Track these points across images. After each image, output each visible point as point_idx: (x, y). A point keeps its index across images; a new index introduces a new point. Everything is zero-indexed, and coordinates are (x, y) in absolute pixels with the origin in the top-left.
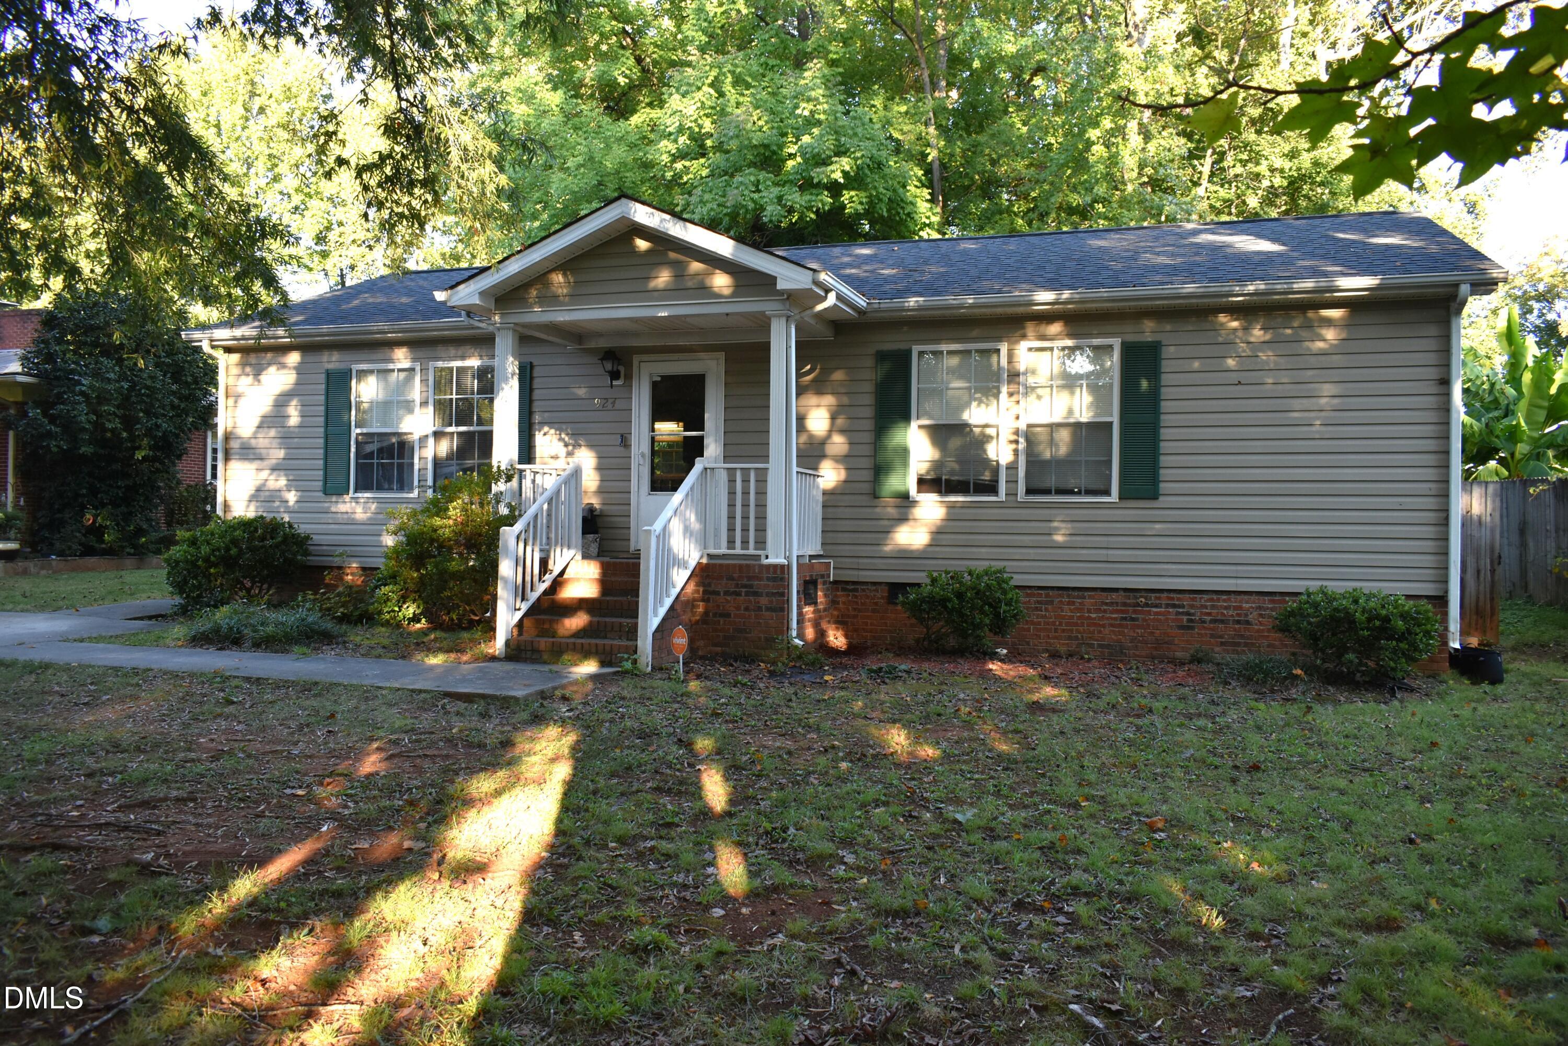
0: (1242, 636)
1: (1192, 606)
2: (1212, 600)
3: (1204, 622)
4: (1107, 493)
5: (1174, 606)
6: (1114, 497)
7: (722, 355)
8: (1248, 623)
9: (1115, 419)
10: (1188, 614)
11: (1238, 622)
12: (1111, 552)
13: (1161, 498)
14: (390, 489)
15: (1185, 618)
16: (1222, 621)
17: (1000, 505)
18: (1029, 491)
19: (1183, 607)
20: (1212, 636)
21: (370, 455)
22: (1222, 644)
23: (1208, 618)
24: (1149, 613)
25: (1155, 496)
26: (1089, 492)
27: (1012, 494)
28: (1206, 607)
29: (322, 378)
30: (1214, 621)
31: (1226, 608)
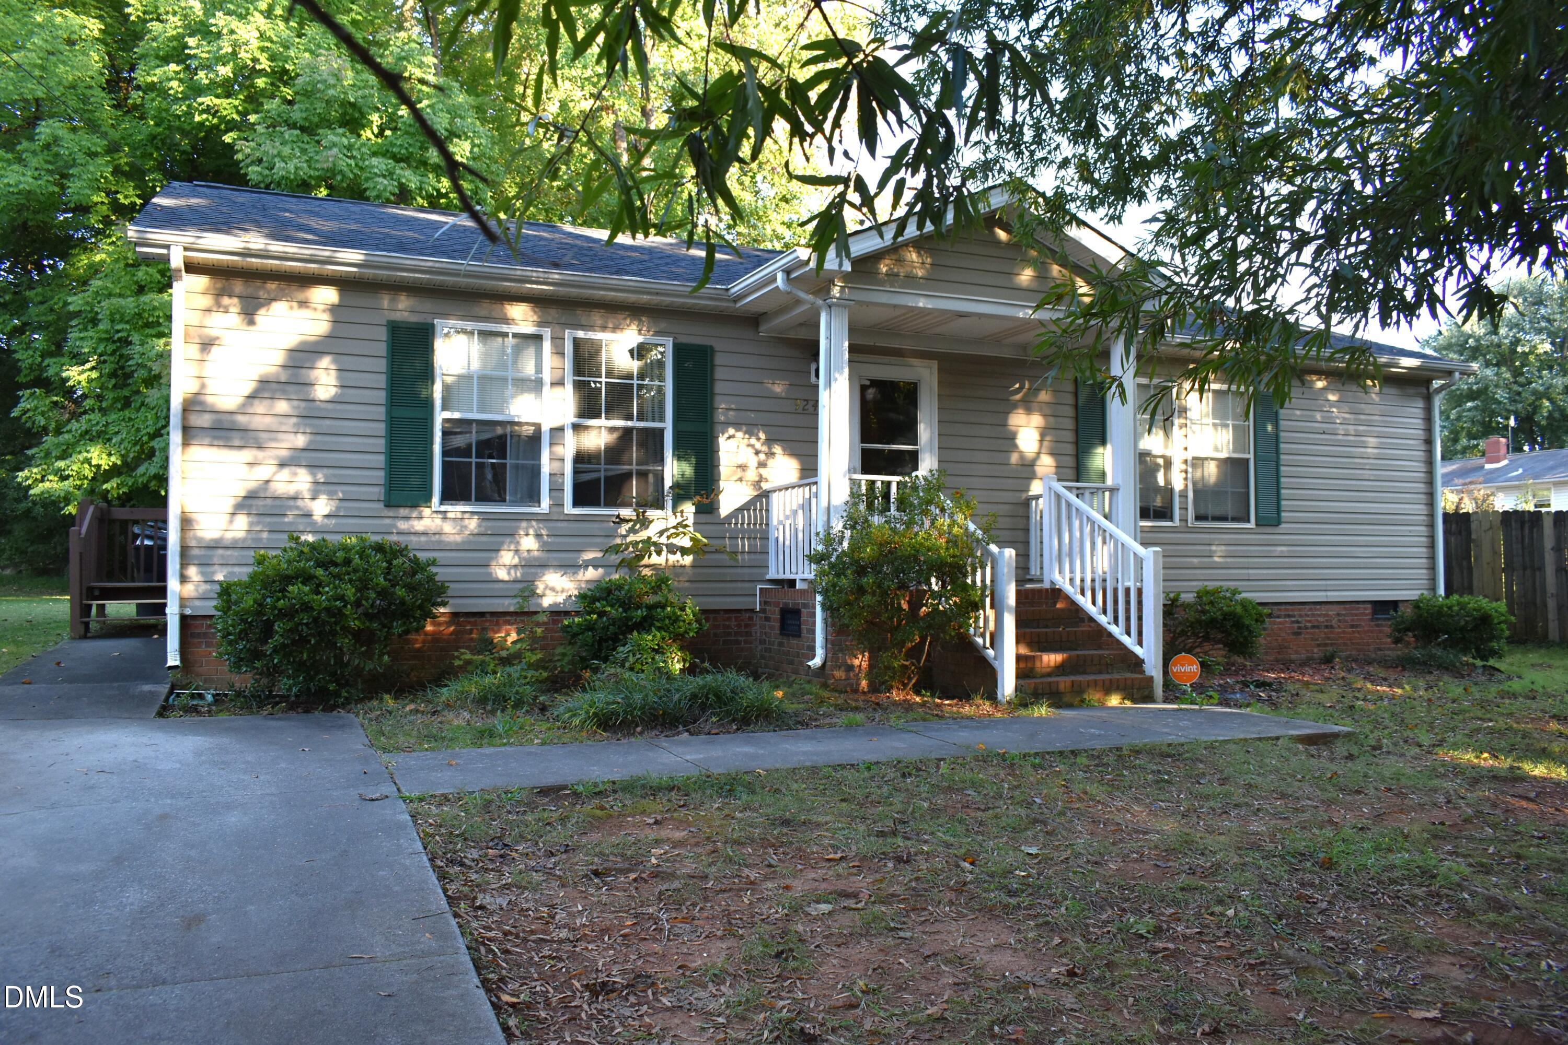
0: (1328, 638)
1: (1301, 616)
2: (1311, 610)
3: (1306, 628)
4: (1248, 521)
5: (1289, 616)
6: (1252, 525)
7: (935, 364)
8: (1332, 627)
9: (1251, 456)
10: (1298, 622)
11: (1327, 627)
12: (1251, 571)
13: (1283, 525)
14: (502, 500)
15: (1296, 625)
16: (1318, 627)
17: (1174, 530)
18: (1198, 518)
19: (1293, 616)
20: (1312, 639)
21: (465, 451)
22: (1319, 645)
23: (1309, 625)
24: (1275, 623)
25: (1277, 522)
26: (1235, 519)
27: (1184, 520)
28: (1307, 615)
29: (382, 334)
30: (1313, 627)
31: (1319, 615)
